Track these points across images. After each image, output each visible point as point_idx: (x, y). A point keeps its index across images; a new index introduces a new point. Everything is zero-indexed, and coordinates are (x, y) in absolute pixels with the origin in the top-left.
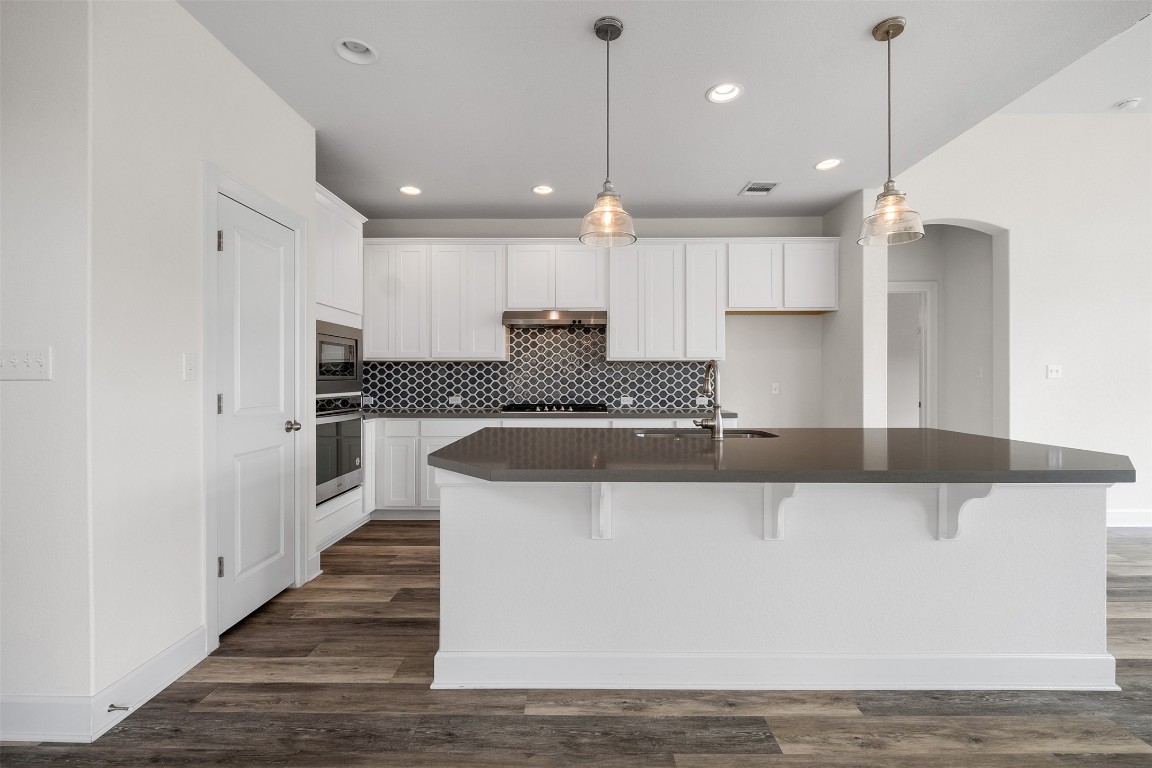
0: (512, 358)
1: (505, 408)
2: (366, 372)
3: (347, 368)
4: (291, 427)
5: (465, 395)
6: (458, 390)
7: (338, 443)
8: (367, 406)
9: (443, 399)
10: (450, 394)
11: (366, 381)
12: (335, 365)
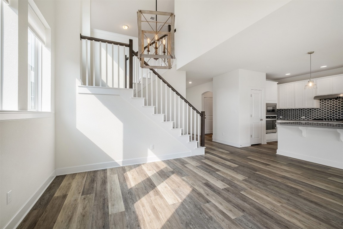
0: (320, 107)
1: (313, 120)
2: (277, 111)
3: (273, 111)
4: (261, 120)
5: (306, 116)
6: (304, 115)
7: (273, 125)
8: (281, 118)
9: (300, 117)
10: (302, 116)
11: (277, 113)
12: (271, 110)
